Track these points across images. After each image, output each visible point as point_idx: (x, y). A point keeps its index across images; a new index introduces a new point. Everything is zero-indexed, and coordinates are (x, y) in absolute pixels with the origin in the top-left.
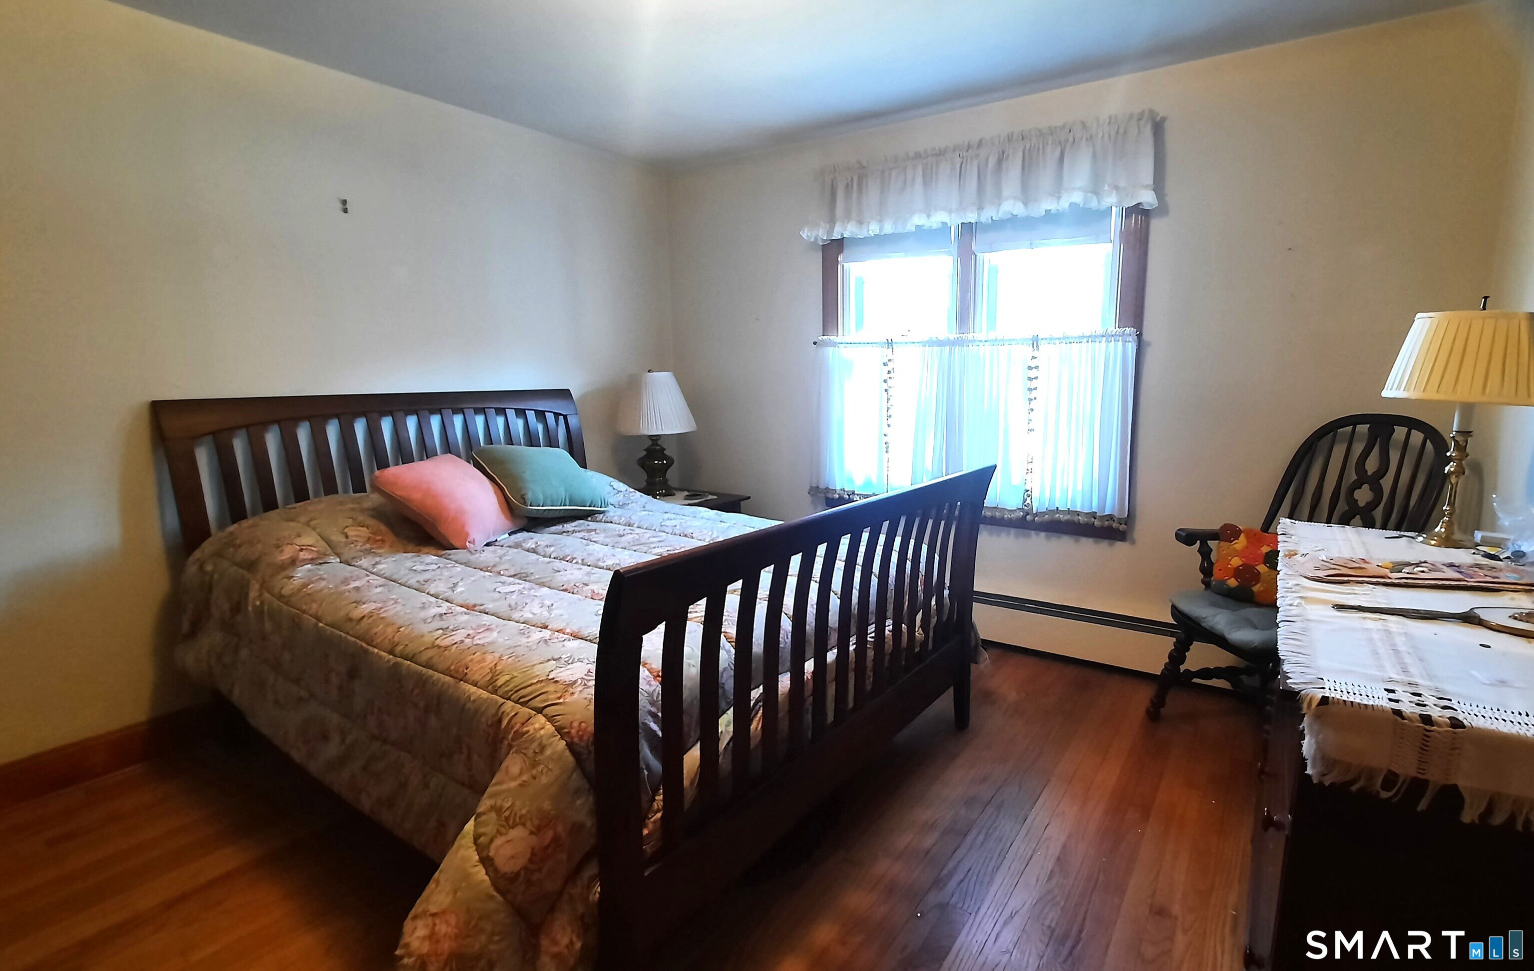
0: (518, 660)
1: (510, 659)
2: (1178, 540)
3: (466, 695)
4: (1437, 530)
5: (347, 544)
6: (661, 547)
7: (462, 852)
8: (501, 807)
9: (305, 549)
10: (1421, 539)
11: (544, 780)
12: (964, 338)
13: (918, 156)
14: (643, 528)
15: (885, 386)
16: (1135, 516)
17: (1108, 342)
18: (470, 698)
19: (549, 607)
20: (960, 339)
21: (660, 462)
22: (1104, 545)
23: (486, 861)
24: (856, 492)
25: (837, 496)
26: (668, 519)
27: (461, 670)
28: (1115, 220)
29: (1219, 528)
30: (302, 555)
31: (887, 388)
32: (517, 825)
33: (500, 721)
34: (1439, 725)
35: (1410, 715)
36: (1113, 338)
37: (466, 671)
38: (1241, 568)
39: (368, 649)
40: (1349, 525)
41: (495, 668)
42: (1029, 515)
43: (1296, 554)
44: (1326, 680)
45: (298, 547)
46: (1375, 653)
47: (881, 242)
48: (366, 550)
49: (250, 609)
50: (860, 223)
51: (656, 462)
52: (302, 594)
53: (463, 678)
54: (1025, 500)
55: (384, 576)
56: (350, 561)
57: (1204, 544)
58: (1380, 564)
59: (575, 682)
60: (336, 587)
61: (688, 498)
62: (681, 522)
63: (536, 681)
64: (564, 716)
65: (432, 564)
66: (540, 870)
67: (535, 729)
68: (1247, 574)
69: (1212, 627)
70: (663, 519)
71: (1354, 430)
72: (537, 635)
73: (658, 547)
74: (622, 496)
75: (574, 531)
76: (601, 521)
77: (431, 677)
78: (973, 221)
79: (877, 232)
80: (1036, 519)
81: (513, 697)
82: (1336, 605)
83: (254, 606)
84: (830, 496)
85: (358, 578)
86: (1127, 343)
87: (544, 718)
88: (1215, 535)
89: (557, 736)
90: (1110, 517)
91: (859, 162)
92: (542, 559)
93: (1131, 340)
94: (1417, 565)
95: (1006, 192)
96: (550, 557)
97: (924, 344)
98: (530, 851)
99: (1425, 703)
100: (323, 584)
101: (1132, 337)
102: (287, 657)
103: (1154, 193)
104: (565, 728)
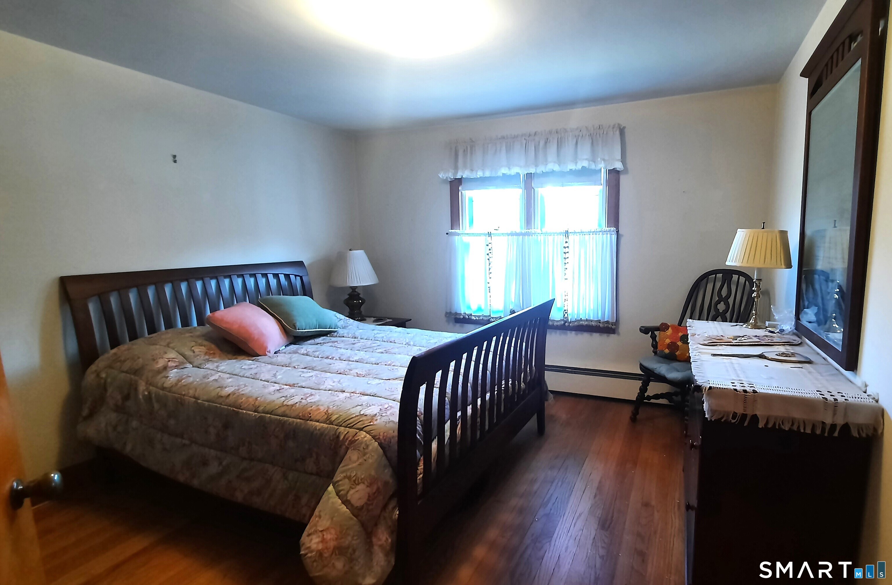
0: (339, 407)
1: (334, 408)
2: (641, 332)
3: (313, 427)
4: (751, 322)
5: (195, 356)
6: (380, 348)
7: (331, 500)
8: (350, 476)
9: (171, 360)
10: (745, 326)
11: (370, 461)
12: (530, 232)
13: (503, 138)
14: (364, 339)
15: (488, 257)
16: (619, 321)
17: (603, 234)
18: (316, 429)
19: (338, 382)
20: (528, 232)
21: (357, 302)
22: (605, 336)
23: (346, 502)
24: (473, 315)
25: (462, 317)
26: (377, 333)
27: (306, 415)
28: (603, 175)
29: (659, 325)
30: (170, 364)
31: (488, 258)
32: (360, 483)
33: (338, 437)
34: (749, 393)
35: (740, 390)
36: (605, 232)
37: (309, 416)
38: (670, 344)
39: (239, 411)
40: (716, 321)
41: (327, 412)
42: (566, 322)
43: (695, 335)
44: (710, 381)
45: (166, 360)
46: (727, 371)
47: (483, 182)
48: (206, 359)
49: (141, 397)
50: (472, 170)
51: (355, 302)
52: (179, 386)
53: (310, 419)
54: (564, 315)
55: (227, 372)
56: (199, 366)
57: (653, 333)
58: (728, 337)
59: (376, 414)
60: (201, 380)
61: (375, 321)
62: (385, 335)
63: (354, 416)
64: (375, 431)
65: (251, 365)
66: (372, 504)
67: (362, 438)
68: (673, 346)
69: (659, 373)
70: (374, 334)
71: (716, 276)
72: (342, 396)
73: (378, 349)
74: (343, 322)
75: (324, 343)
76: (336, 336)
77: (287, 421)
78: (533, 173)
79: (482, 176)
80: (570, 324)
81: (343, 424)
82: (712, 354)
83: (144, 395)
84: (458, 317)
85: (212, 375)
86: (612, 235)
87: (365, 432)
88: (657, 329)
89: (373, 440)
90: (607, 322)
91: (471, 139)
92: (315, 359)
93: (614, 233)
94: (743, 337)
95: (550, 159)
96: (318, 357)
97: (508, 235)
98: (367, 495)
99: (745, 386)
100: (191, 379)
101: (614, 232)
102: (172, 422)
103: (622, 163)
104: (377, 436)
